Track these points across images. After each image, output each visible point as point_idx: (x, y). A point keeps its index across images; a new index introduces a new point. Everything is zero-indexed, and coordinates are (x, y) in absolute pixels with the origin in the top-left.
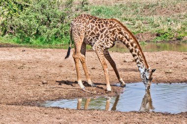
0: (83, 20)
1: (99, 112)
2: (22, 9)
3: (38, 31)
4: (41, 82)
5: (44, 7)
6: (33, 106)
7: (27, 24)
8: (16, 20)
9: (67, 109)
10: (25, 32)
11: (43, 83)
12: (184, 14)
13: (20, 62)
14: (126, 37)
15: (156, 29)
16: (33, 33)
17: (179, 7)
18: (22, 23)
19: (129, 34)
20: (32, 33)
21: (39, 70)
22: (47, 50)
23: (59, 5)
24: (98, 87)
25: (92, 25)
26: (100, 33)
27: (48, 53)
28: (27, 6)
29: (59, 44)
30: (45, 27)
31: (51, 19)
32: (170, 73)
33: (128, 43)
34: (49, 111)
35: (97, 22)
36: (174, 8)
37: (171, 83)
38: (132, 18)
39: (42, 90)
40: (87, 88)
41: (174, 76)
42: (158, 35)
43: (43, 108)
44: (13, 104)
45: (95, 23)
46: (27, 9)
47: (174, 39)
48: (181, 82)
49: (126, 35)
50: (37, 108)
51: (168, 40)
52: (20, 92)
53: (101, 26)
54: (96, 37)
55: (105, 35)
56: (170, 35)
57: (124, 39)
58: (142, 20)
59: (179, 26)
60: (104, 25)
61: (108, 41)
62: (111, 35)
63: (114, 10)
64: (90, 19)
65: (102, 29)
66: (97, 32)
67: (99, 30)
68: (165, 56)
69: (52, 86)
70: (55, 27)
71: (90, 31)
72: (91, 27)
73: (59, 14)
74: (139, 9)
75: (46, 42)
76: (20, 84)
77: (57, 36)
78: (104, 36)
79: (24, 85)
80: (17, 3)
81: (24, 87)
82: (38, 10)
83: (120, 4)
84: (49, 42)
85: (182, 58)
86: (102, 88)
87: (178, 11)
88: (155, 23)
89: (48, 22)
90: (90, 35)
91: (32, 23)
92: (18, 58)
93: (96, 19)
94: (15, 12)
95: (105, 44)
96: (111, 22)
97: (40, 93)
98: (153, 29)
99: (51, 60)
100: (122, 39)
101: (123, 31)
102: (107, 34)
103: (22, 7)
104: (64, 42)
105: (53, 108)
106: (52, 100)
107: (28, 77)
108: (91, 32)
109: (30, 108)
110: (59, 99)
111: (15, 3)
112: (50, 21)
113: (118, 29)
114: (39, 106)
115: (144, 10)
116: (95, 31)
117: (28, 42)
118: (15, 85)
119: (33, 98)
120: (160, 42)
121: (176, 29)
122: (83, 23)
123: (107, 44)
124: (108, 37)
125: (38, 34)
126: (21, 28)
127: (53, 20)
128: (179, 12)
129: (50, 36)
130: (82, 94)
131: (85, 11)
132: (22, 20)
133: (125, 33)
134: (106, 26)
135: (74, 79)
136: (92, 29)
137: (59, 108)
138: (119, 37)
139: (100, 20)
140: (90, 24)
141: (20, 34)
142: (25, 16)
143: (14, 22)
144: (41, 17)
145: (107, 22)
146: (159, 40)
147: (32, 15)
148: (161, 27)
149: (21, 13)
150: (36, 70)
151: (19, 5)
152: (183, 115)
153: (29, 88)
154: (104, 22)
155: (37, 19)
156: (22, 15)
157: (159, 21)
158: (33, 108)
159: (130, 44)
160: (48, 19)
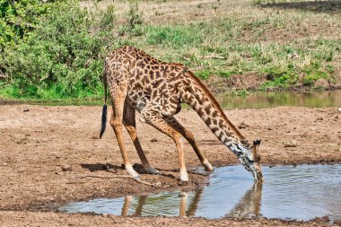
0: (126, 56)
1: (166, 220)
2: (21, 34)
3: (51, 75)
4: (60, 168)
5: (61, 29)
6: (46, 211)
7: (31, 62)
8: (11, 54)
9: (108, 216)
10: (28, 76)
11: (64, 170)
12: (315, 38)
13: (20, 132)
14: (197, 97)
15: (266, 67)
16: (43, 78)
17: (307, 25)
18: (22, 60)
19: (203, 92)
20: (40, 77)
21: (55, 145)
22: (70, 107)
23: (88, 26)
24: (163, 175)
25: (138, 71)
26: (152, 86)
27: (70, 115)
28: (31, 29)
29: (90, 96)
30: (65, 66)
31: (74, 51)
32: (294, 146)
33: (200, 109)
34: (77, 220)
35: (148, 67)
36: (297, 28)
37: (295, 165)
38: (222, 47)
39: (61, 182)
40: (144, 176)
41: (301, 153)
42: (269, 77)
43: (65, 216)
44: (9, 210)
45: (145, 68)
46: (32, 35)
47: (298, 84)
48: (315, 163)
49: (198, 93)
50: (54, 215)
51: (288, 85)
52: (23, 186)
53: (155, 74)
54: (145, 93)
55: (161, 91)
56: (292, 77)
57: (195, 100)
58: (240, 50)
59: (307, 61)
60: (162, 73)
61: (166, 102)
62: (172, 92)
63: (188, 34)
64: (137, 59)
65: (155, 79)
66: (147, 85)
67: (151, 81)
68: (283, 116)
69: (79, 175)
70: (82, 66)
71: (133, 81)
72: (136, 74)
73: (90, 43)
74: (234, 31)
75: (66, 94)
76: (22, 172)
77: (85, 83)
78: (158, 94)
79: (28, 173)
80: (12, 24)
81: (29, 177)
82: (51, 36)
83: (200, 22)
84: (73, 93)
85: (314, 118)
86: (170, 176)
87: (305, 32)
88: (264, 55)
89: (70, 56)
90: (134, 89)
91: (40, 59)
92: (17, 124)
93: (149, 60)
94: (10, 41)
95: (161, 107)
96: (173, 68)
97: (58, 188)
98: (260, 67)
99: (76, 126)
100: (190, 100)
101: (193, 86)
102: (164, 91)
103: (21, 30)
104: (99, 93)
105: (83, 214)
106: (82, 200)
107: (35, 158)
108: (136, 82)
109: (40, 215)
110: (94, 197)
111: (8, 23)
112: (73, 55)
113: (184, 82)
114: (57, 212)
115: (243, 32)
116: (143, 81)
117: (33, 94)
118: (13, 175)
119: (46, 196)
120: (273, 90)
121: (302, 66)
122: (125, 62)
123: (164, 108)
124: (167, 96)
125: (52, 79)
126: (21, 68)
127: (79, 53)
128: (307, 35)
129: (74, 83)
130: (135, 188)
131: (136, 36)
132: (22, 55)
133: (196, 88)
134: (165, 75)
135: (120, 161)
136: (138, 77)
137: (93, 214)
138: (186, 96)
139: (156, 63)
140: (135, 67)
141: (19, 80)
142: (28, 47)
143: (7, 59)
144: (57, 48)
145: (167, 67)
146: (271, 87)
147: (41, 46)
148: (275, 62)
149: (20, 41)
150: (50, 145)
151: (16, 27)
152: (319, 223)
153: (38, 178)
154: (162, 67)
155: (50, 52)
156: (23, 46)
157: (271, 52)
158: (47, 215)
159: (203, 110)
160: (70, 52)
